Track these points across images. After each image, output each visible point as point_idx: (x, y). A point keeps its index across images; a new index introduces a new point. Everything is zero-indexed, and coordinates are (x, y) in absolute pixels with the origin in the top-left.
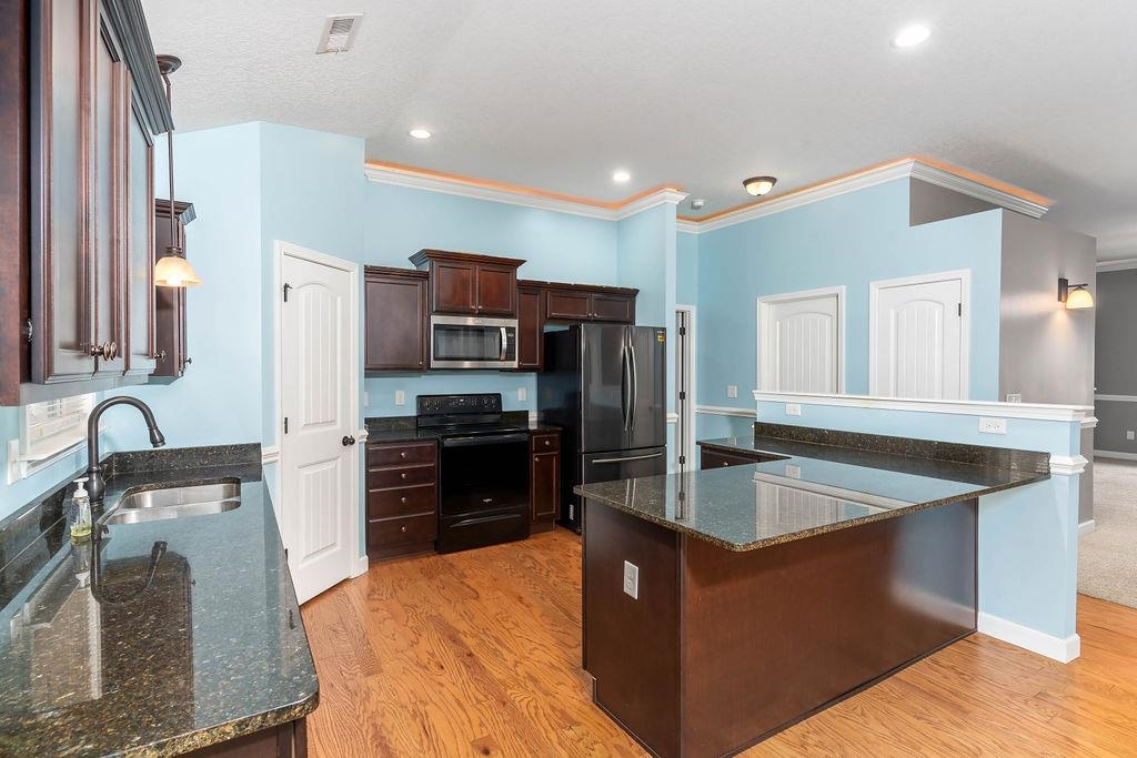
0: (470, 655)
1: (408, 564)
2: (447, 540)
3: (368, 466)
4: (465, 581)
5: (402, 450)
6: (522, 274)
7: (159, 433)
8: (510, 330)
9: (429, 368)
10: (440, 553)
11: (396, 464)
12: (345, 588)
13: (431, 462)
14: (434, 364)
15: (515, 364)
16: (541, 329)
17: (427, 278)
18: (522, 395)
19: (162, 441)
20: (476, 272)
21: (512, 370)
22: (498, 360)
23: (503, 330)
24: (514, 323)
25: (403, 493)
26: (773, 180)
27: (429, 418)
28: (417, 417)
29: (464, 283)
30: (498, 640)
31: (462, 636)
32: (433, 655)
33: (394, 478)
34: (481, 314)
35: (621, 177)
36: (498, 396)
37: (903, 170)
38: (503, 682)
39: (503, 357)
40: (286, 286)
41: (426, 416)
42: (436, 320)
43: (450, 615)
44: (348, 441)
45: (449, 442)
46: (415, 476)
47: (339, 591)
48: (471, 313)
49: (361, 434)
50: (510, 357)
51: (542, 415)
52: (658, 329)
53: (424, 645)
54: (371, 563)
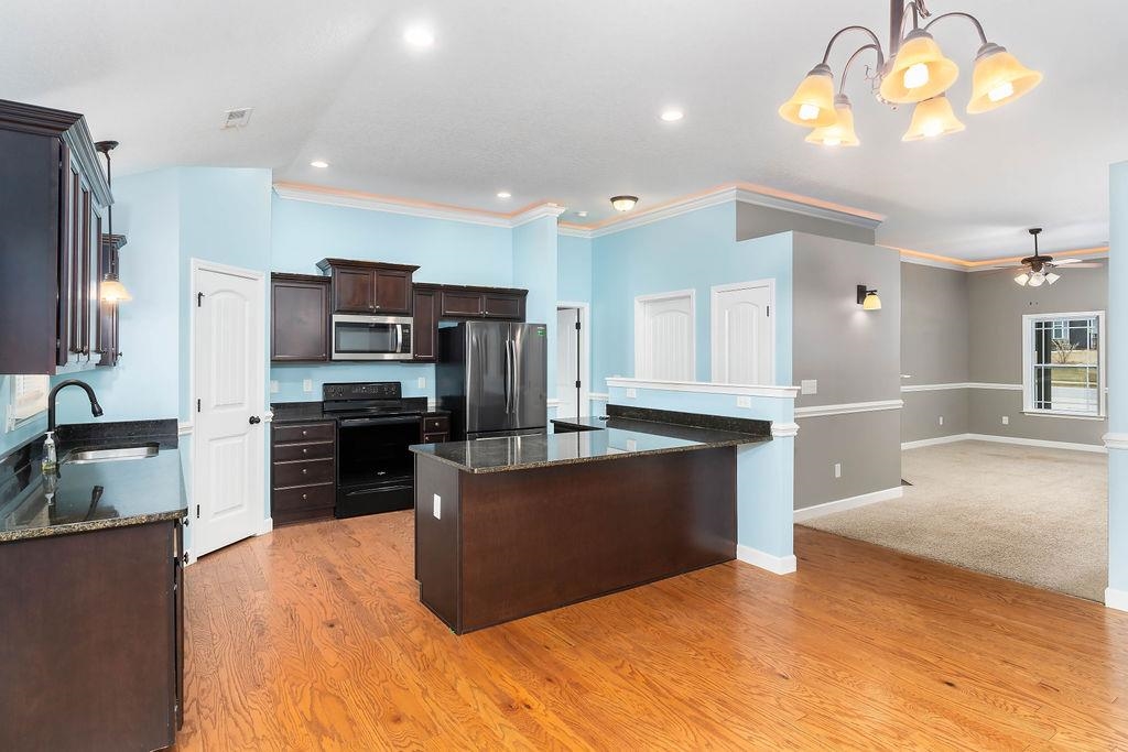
0: (341, 579)
1: (308, 527)
2: (345, 507)
3: (274, 441)
4: (353, 536)
5: (304, 429)
6: (417, 278)
7: (98, 406)
8: (405, 327)
9: (331, 360)
10: (338, 518)
11: (298, 441)
12: (251, 542)
13: (330, 439)
14: (335, 356)
15: (409, 356)
16: (436, 326)
17: (330, 282)
18: (421, 384)
19: (101, 413)
20: (375, 277)
21: (408, 361)
22: (395, 352)
23: (399, 327)
24: (409, 320)
25: (304, 465)
26: (635, 199)
27: (334, 404)
28: (322, 403)
29: (364, 287)
30: (364, 571)
31: (337, 569)
32: (311, 579)
33: (298, 453)
34: (378, 313)
35: (504, 195)
36: (398, 385)
37: (728, 195)
38: (359, 594)
39: (399, 350)
40: (200, 295)
41: (331, 401)
42: (337, 318)
43: (332, 557)
44: (253, 421)
45: (346, 423)
46: (314, 451)
47: (246, 544)
48: (370, 313)
49: (267, 415)
50: (405, 349)
51: (440, 401)
52: (539, 325)
53: (306, 574)
54: (276, 525)
